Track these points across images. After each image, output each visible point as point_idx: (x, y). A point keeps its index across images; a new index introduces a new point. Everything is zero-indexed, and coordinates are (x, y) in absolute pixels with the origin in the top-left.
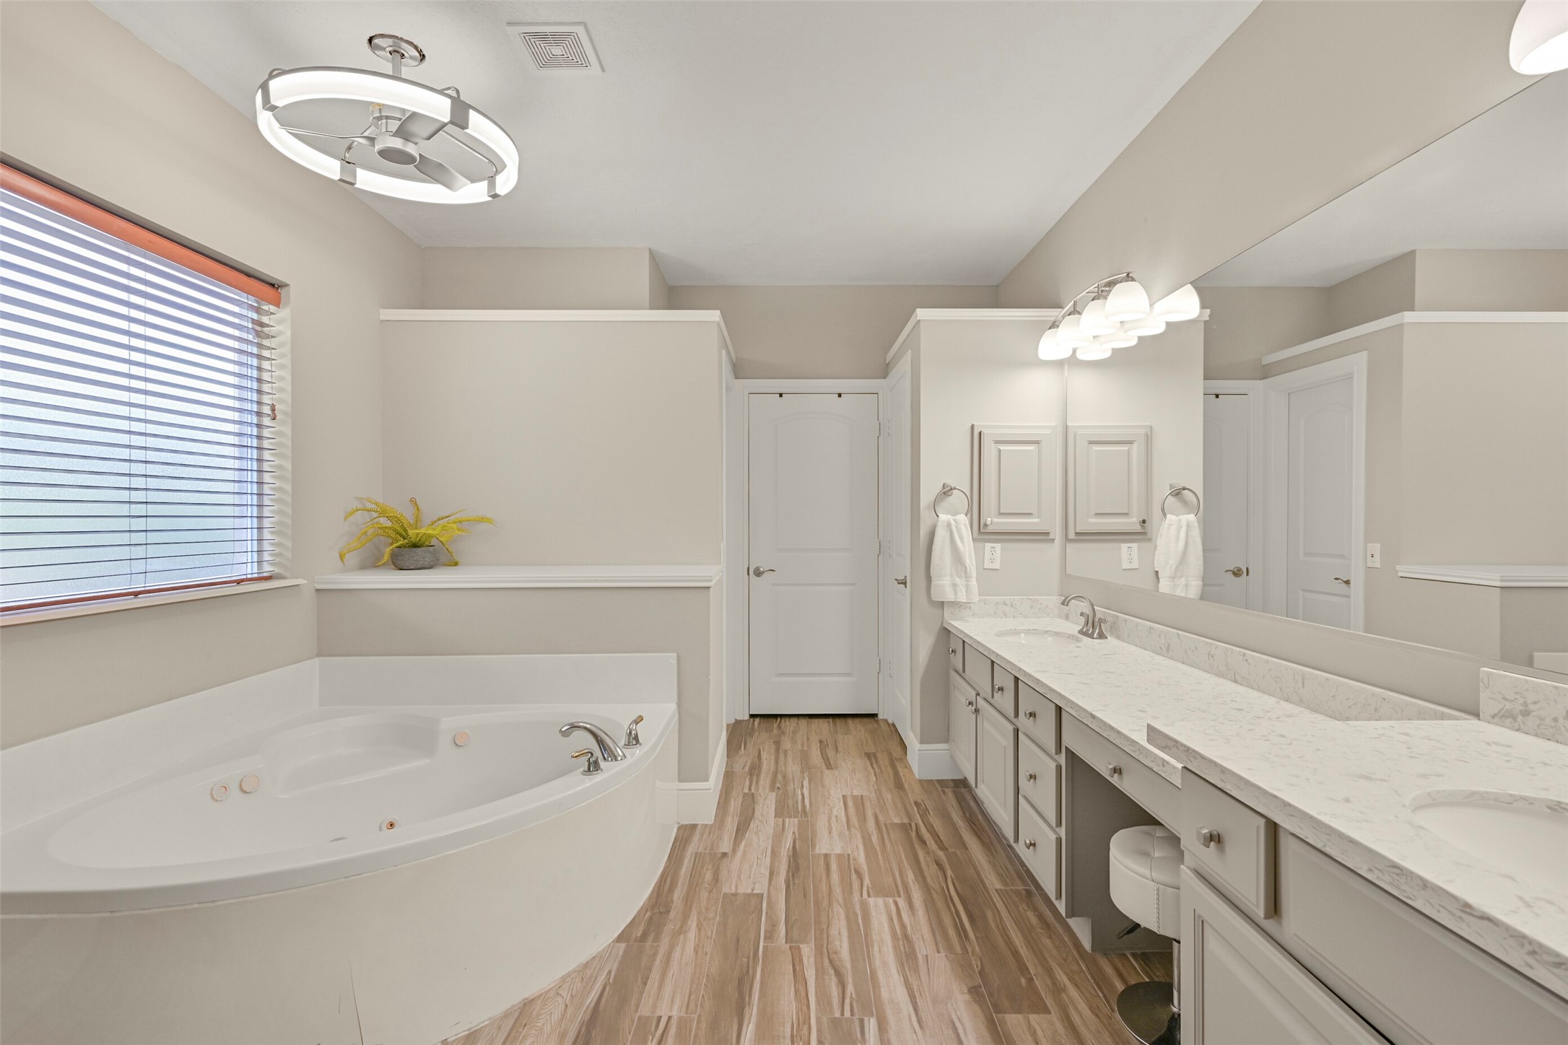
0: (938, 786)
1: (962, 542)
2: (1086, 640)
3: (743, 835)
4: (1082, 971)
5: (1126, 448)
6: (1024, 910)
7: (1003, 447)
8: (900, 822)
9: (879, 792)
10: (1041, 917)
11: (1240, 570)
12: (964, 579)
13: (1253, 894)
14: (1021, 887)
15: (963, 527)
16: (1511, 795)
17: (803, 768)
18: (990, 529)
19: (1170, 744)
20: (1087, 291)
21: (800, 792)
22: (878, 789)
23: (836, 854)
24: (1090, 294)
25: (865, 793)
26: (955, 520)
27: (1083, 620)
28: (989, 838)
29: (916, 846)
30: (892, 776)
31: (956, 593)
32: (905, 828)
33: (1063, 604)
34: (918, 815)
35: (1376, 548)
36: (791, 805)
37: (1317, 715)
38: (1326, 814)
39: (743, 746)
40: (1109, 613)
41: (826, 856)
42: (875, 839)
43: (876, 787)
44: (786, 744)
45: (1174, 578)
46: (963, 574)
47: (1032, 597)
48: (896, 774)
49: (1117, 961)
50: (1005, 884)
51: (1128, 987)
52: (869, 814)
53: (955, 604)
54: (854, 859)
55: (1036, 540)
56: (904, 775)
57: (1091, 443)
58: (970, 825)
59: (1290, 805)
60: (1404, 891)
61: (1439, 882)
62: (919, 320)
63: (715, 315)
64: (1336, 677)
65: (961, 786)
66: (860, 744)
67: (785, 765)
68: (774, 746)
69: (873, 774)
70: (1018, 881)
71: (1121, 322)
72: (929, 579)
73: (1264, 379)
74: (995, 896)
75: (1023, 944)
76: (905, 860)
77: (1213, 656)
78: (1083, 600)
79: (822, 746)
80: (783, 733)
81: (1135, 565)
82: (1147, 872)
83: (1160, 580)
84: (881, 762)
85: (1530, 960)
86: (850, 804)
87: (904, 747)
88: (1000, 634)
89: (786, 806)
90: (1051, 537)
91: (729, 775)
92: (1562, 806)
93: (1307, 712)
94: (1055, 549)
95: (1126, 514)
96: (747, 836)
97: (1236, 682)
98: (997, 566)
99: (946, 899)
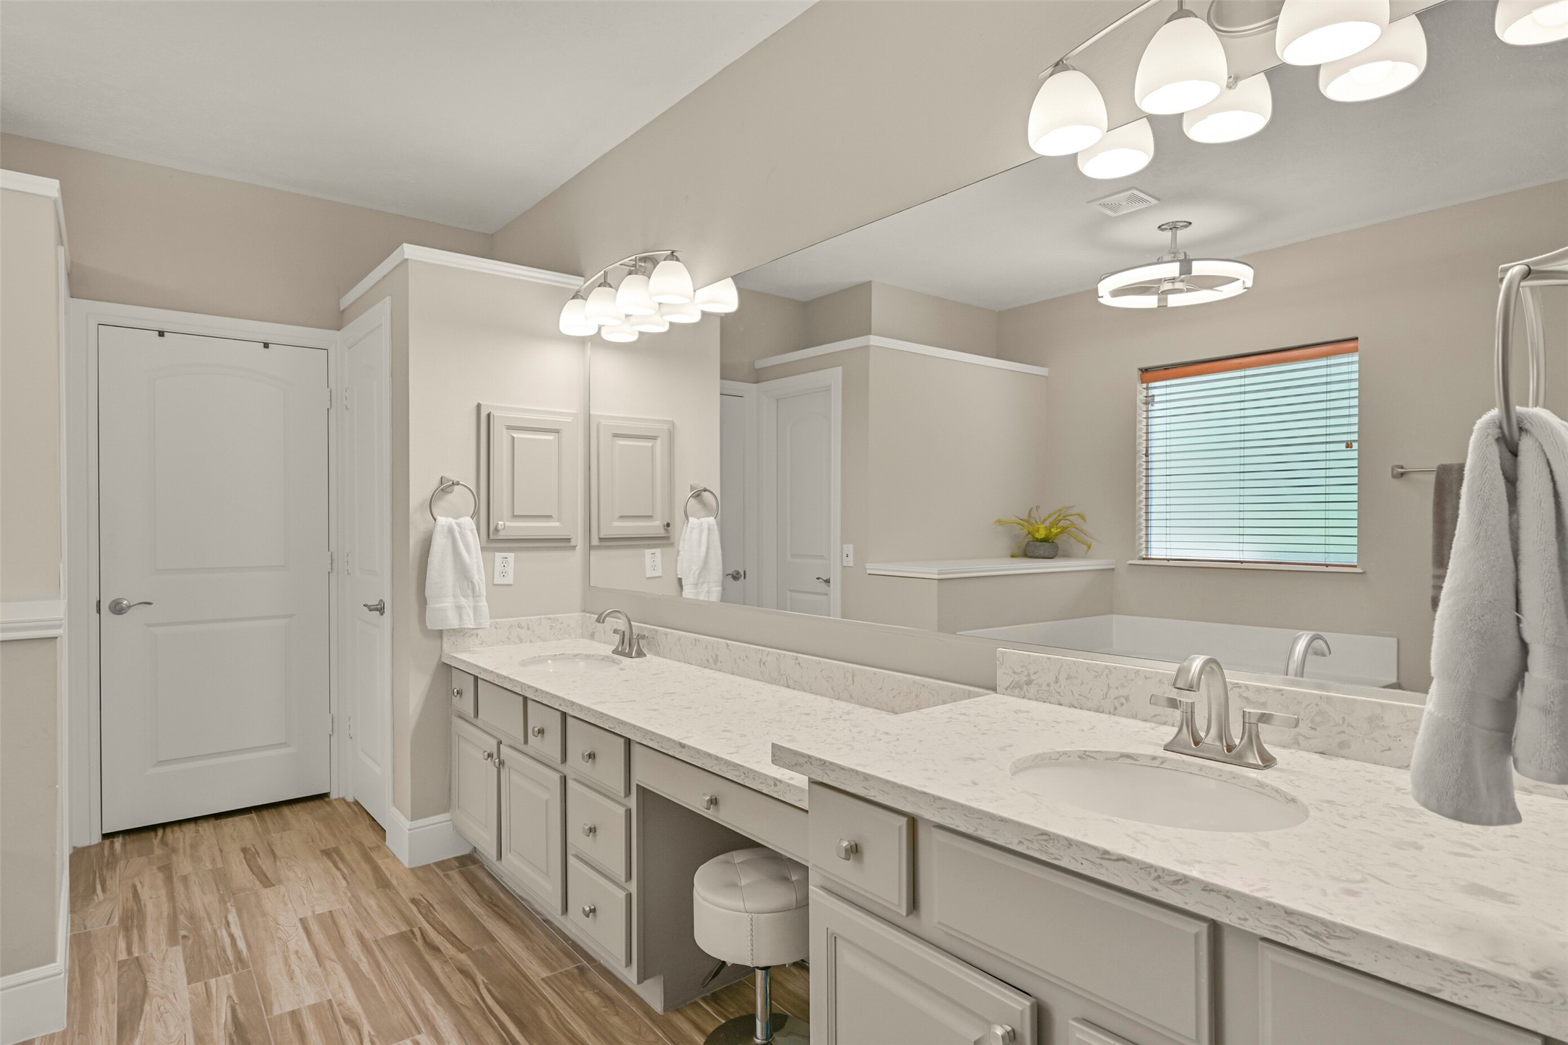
0: (438, 871)
1: (468, 551)
2: (626, 661)
3: (134, 1030)
4: (660, 1039)
5: (650, 444)
6: (582, 992)
7: (517, 435)
8: (397, 932)
9: (355, 900)
10: (601, 994)
11: (738, 573)
12: (471, 599)
13: (893, 894)
14: (570, 966)
15: (469, 533)
16: (1058, 752)
17: (222, 896)
18: (502, 535)
19: (802, 760)
20: (622, 262)
21: (225, 933)
22: (353, 896)
23: (309, 1007)
24: (623, 267)
25: (336, 907)
26: (458, 525)
27: (617, 638)
28: (519, 918)
29: (428, 957)
30: (370, 873)
31: (461, 618)
32: (405, 939)
33: (598, 621)
34: (420, 917)
35: (849, 548)
36: (213, 958)
37: (867, 709)
38: (972, 800)
39: (99, 887)
40: (646, 628)
41: (294, 1015)
42: (365, 966)
43: (349, 895)
44: (183, 865)
45: (697, 584)
46: (470, 592)
47: (551, 616)
48: (376, 869)
49: (690, 1013)
50: (552, 969)
51: (708, 1037)
52: (348, 934)
53: (460, 632)
54: (340, 1004)
55: (555, 547)
56: (387, 868)
57: (615, 435)
58: (493, 910)
59: (940, 798)
60: (1052, 854)
61: (1079, 838)
62: (407, 259)
63: (49, 187)
64: (883, 671)
65: (469, 863)
66: (310, 840)
67: (189, 898)
68: (160, 876)
69: (340, 877)
70: (566, 960)
71: (660, 304)
72: (423, 601)
73: (757, 382)
74: (544, 988)
75: (589, 1033)
76: (415, 981)
77: (764, 663)
78: (619, 615)
79: (248, 857)
80: (174, 851)
81: (659, 573)
82: (740, 905)
83: (684, 587)
84: (348, 858)
85: (1156, 884)
86: (315, 928)
87: (381, 831)
88: (524, 664)
89: (205, 960)
90: (573, 543)
91: (81, 942)
92: (1087, 753)
93: (858, 706)
94: (576, 558)
95: (650, 517)
96: (141, 1028)
97: (788, 687)
98: (509, 580)
99: (484, 1013)
